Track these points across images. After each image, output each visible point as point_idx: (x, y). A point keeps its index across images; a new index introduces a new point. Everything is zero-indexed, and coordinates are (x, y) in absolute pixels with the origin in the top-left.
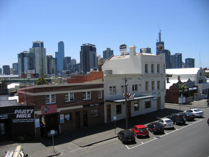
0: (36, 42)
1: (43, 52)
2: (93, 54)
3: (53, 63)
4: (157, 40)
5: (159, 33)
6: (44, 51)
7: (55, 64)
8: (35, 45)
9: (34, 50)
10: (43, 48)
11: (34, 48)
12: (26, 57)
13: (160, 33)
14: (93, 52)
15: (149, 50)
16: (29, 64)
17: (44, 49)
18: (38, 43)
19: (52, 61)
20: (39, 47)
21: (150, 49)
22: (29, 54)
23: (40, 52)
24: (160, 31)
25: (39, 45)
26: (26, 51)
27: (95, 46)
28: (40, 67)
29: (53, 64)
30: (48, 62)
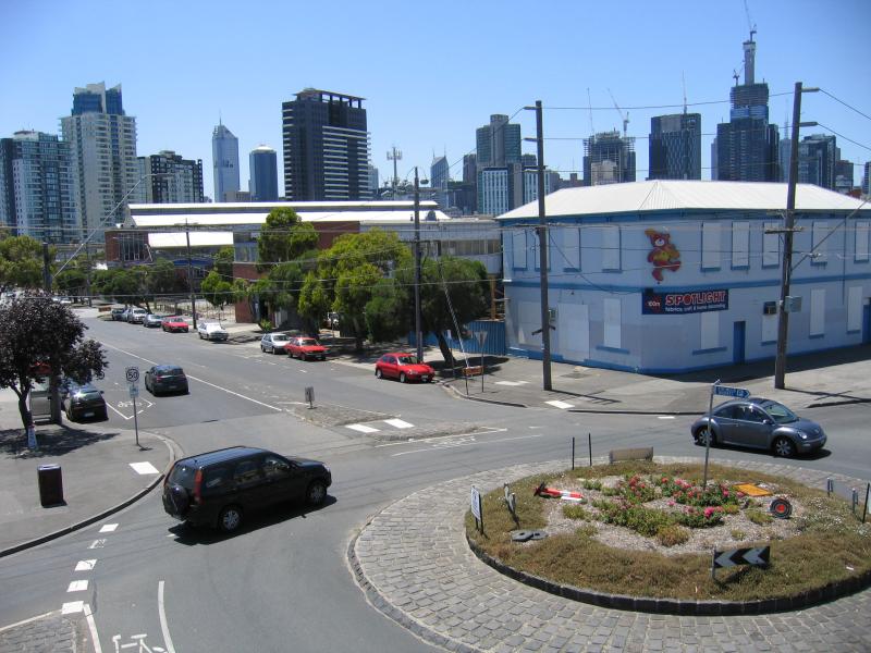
0: (89, 89)
1: (121, 135)
2: (344, 138)
3: (183, 185)
4: (736, 77)
5: (744, 44)
6: (126, 131)
7: (191, 190)
8: (84, 102)
9: (78, 124)
10: (119, 117)
11: (78, 119)
12: (21, 156)
13: (751, 43)
14: (344, 132)
15: (693, 124)
16: (35, 192)
17: (129, 119)
18: (93, 92)
19: (177, 175)
20: (101, 110)
21: (697, 117)
22: (38, 144)
23: (103, 134)
24: (752, 33)
25: (100, 103)
26: (25, 133)
27: (359, 100)
28: (105, 203)
29: (183, 189)
30: (156, 182)
